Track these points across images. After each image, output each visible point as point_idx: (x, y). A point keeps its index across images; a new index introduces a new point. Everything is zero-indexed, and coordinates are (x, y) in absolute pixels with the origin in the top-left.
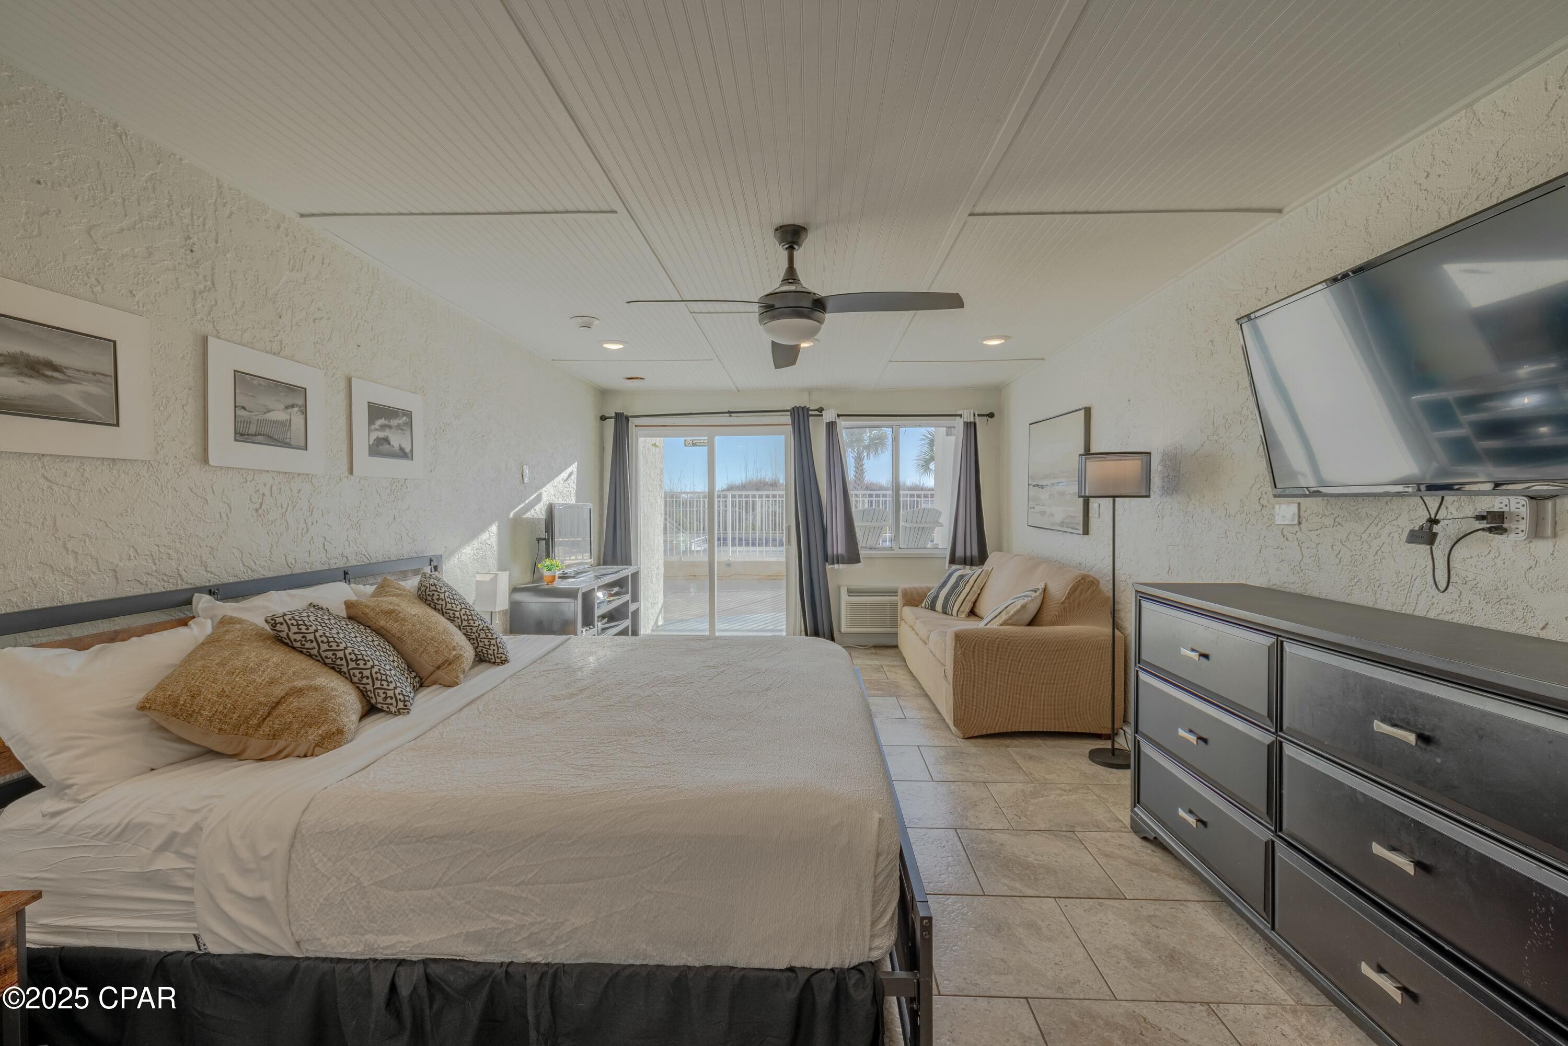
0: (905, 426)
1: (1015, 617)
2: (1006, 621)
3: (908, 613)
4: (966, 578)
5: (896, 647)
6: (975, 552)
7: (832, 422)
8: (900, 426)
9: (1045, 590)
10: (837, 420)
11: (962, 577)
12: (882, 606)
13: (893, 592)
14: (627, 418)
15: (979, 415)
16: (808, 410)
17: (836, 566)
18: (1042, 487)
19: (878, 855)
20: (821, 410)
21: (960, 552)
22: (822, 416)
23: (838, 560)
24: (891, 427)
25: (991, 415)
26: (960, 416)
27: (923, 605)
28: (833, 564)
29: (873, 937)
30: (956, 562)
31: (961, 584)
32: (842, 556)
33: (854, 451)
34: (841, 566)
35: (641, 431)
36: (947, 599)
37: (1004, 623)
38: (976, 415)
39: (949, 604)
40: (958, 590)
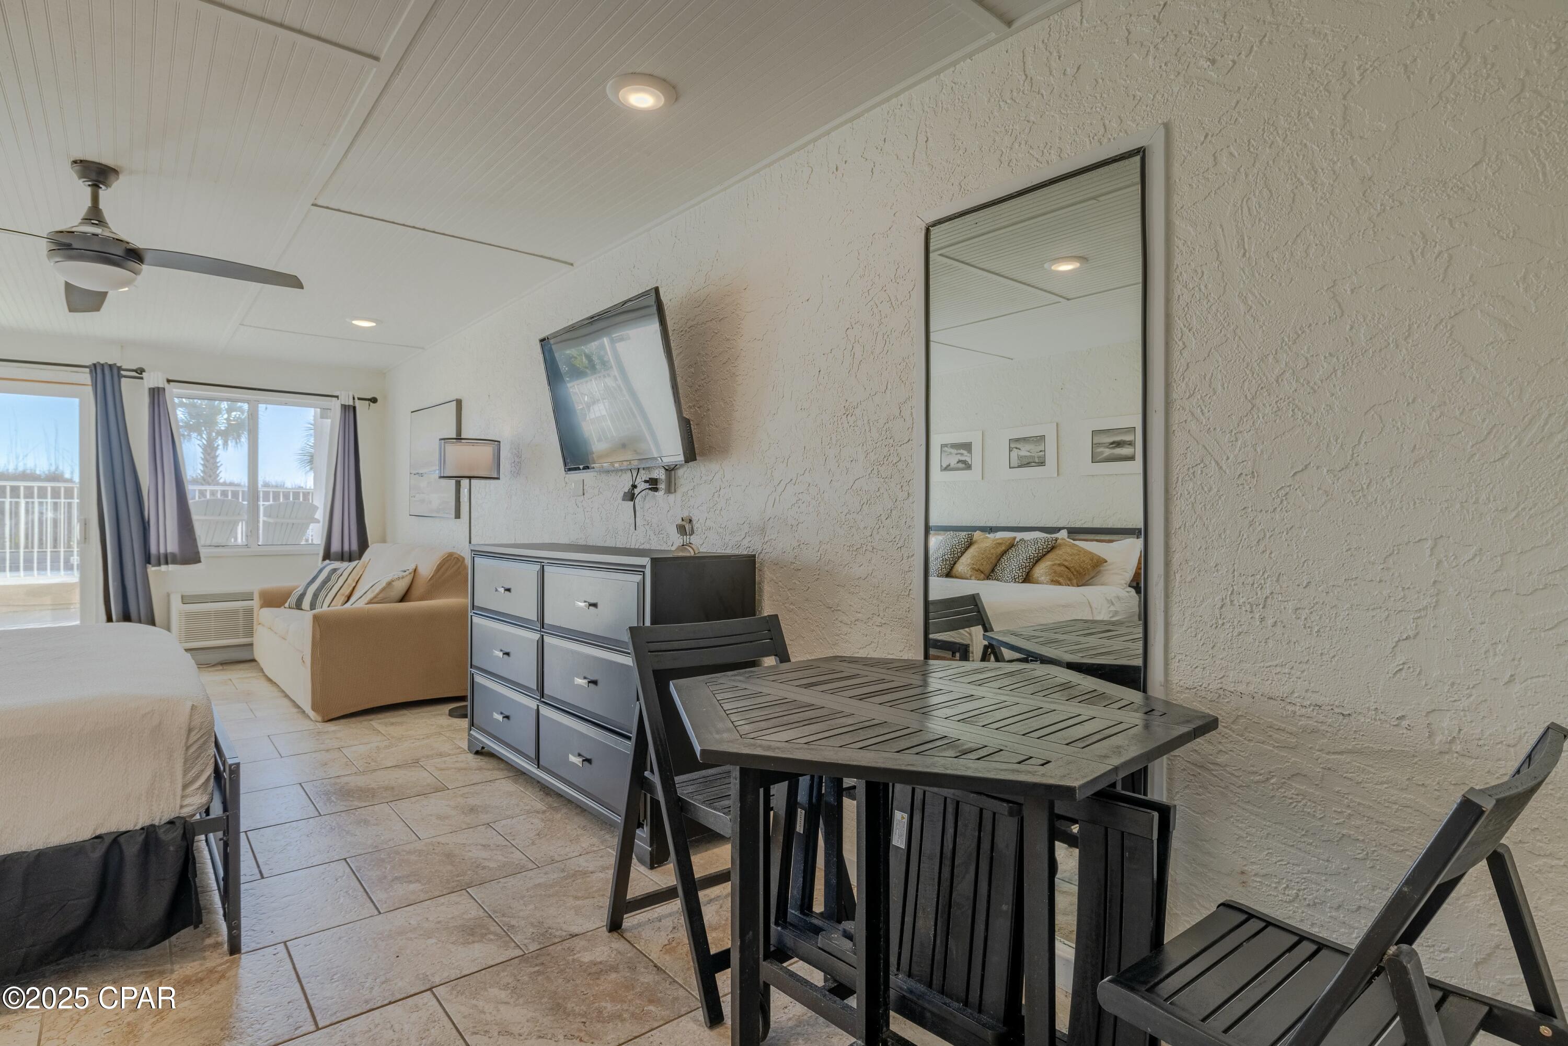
0: (266, 402)
1: (381, 596)
2: (371, 600)
3: (266, 615)
4: (339, 572)
5: (254, 660)
6: (355, 547)
7: (158, 388)
8: (259, 402)
9: (415, 570)
10: (167, 386)
11: (335, 570)
12: (235, 612)
13: (248, 597)
15: (359, 399)
16: (119, 369)
17: (163, 568)
18: (421, 475)
19: (190, 731)
20: (141, 371)
21: (335, 547)
22: (142, 378)
23: (167, 559)
24: (248, 402)
25: (374, 400)
26: (337, 397)
27: (287, 605)
28: (159, 564)
29: (183, 797)
30: (332, 556)
31: (334, 577)
32: (174, 555)
33: (202, 437)
34: (171, 567)
36: (316, 596)
37: (369, 603)
38: (356, 399)
39: (320, 598)
40: (330, 584)
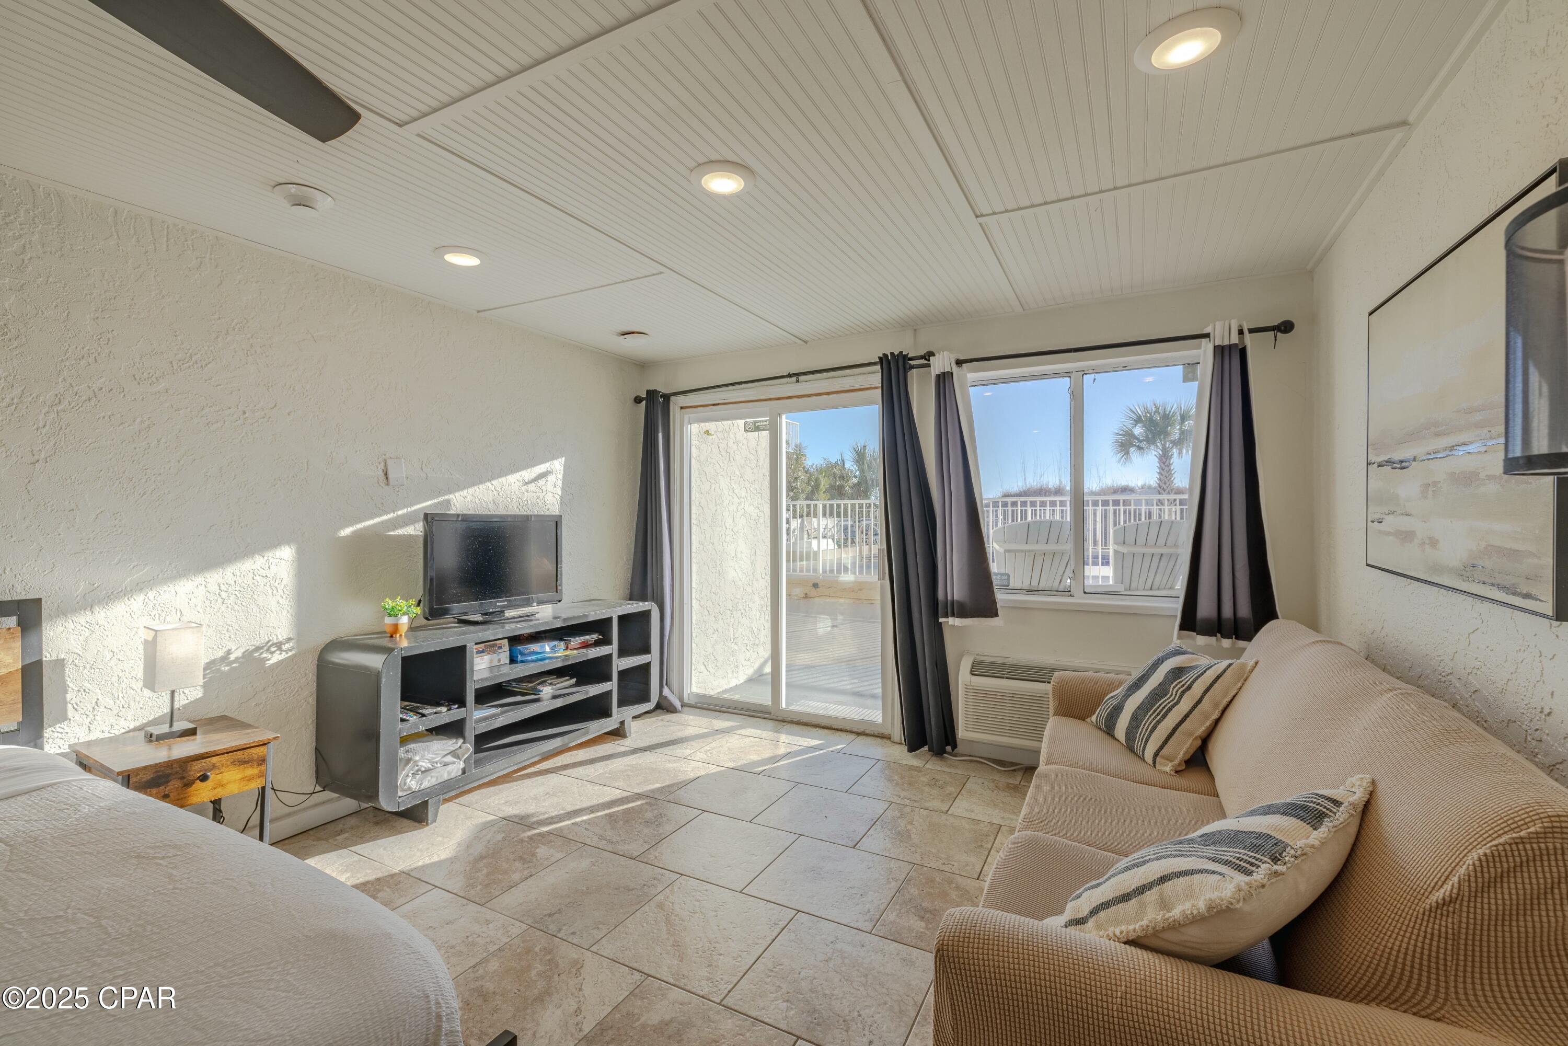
0: (1094, 371)
4: (1186, 678)
7: (944, 374)
8: (1084, 373)
10: (955, 369)
11: (1179, 672)
14: (667, 397)
15: (1252, 331)
16: (906, 358)
17: (957, 621)
18: (1402, 465)
20: (929, 356)
22: (928, 366)
23: (962, 611)
24: (1068, 374)
25: (1286, 327)
26: (1207, 336)
27: (1094, 720)
28: (950, 616)
30: (1198, 628)
31: (1174, 690)
32: (964, 603)
34: (966, 621)
35: (688, 415)
36: (1136, 720)
38: (1247, 331)
39: (1143, 729)
40: (1164, 702)
